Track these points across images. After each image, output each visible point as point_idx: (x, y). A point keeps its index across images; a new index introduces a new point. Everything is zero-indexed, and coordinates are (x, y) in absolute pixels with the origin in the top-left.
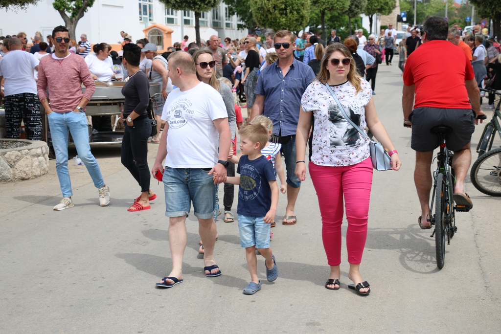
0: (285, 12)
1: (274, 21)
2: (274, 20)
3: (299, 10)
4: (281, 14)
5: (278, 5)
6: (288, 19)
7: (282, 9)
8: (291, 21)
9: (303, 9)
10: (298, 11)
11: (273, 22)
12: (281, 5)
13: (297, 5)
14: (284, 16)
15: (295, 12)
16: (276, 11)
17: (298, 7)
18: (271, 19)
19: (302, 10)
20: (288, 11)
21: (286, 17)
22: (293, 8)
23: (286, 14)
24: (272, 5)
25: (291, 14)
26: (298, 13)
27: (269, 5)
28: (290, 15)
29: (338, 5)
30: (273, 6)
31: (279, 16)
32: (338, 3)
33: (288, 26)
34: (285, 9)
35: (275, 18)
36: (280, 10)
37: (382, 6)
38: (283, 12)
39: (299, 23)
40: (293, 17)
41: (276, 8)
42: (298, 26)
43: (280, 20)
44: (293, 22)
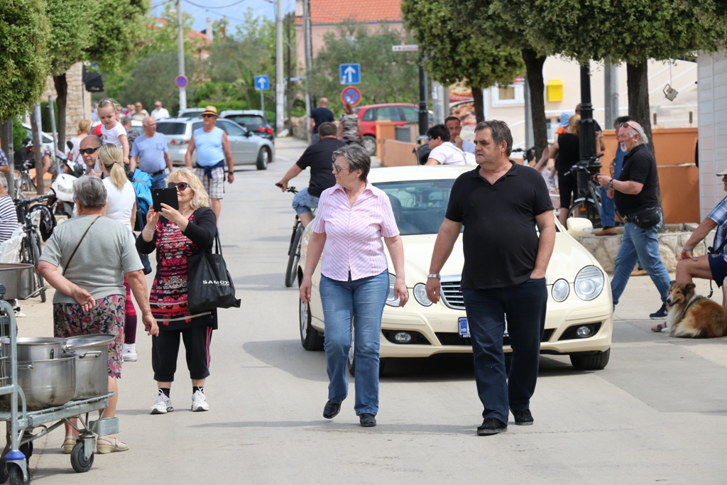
3: (23, 54)
9: (35, 51)
10: (20, 59)
13: (16, 38)
15: (11, 62)
17: (20, 44)
19: (32, 55)
26: (20, 65)
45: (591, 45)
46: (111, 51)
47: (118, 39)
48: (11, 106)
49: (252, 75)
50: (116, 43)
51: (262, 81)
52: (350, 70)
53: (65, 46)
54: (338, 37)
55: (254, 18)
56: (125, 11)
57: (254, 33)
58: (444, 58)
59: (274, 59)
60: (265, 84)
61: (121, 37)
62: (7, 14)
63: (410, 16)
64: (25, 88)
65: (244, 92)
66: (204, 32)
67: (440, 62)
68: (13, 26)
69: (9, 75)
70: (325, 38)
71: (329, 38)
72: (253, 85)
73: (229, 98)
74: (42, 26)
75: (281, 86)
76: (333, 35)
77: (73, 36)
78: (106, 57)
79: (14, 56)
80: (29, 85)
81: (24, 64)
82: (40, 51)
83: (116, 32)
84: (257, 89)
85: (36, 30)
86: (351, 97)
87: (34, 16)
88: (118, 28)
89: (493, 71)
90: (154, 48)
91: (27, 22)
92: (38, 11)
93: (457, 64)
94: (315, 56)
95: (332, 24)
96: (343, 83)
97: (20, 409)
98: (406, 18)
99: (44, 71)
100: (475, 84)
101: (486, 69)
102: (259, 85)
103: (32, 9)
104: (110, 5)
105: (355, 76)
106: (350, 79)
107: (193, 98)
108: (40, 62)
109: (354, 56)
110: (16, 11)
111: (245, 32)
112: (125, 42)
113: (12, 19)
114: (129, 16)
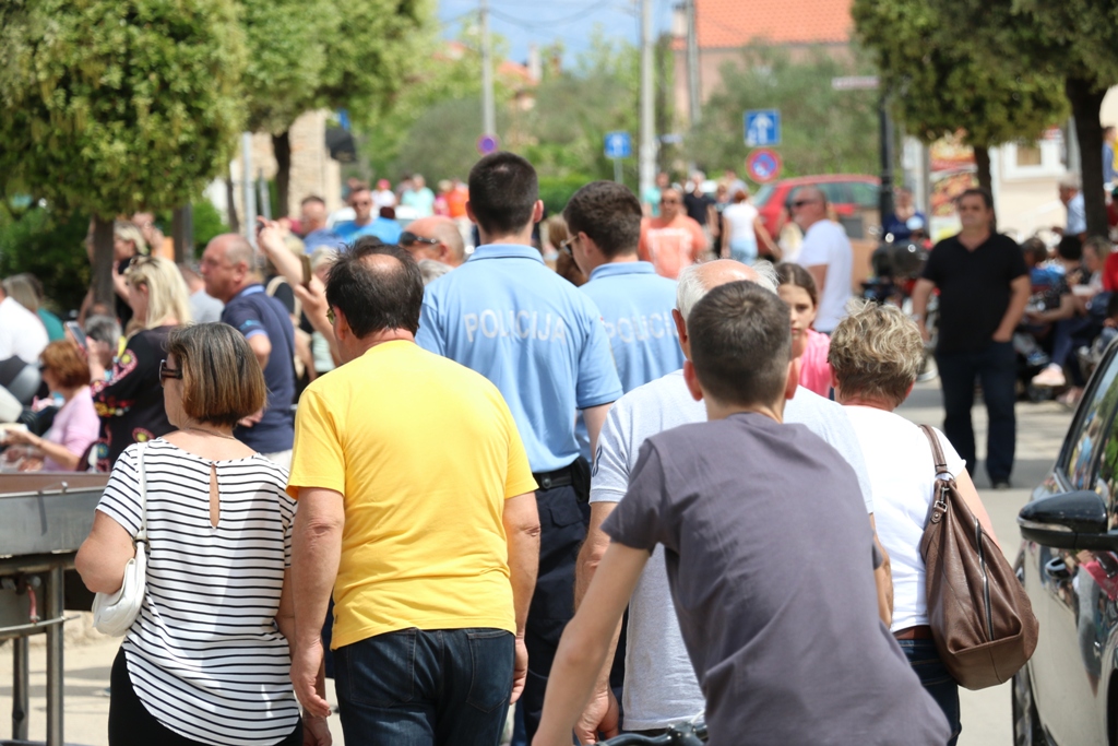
0: (121, 108)
1: (61, 155)
2: (62, 147)
3: (198, 94)
4: (103, 117)
5: (88, 70)
6: (139, 143)
7: (106, 91)
8: (155, 154)
9: (219, 89)
10: (193, 102)
11: (57, 162)
12: (101, 67)
13: (186, 67)
14: (117, 126)
15: (179, 109)
16: (76, 103)
17: (193, 78)
18: (46, 146)
19: (214, 95)
20: (142, 102)
21: (128, 134)
22: (165, 85)
23: (130, 119)
24: (49, 67)
25: (156, 117)
26: (194, 113)
27: (33, 68)
28: (148, 123)
30: (59, 73)
31: (89, 126)
33: (140, 182)
34: (126, 92)
35: (72, 142)
36: (93, 97)
38: (114, 106)
39: (197, 167)
40: (169, 133)
41: (74, 86)
42: (188, 182)
43: (96, 149)
44: (164, 158)
46: (364, 92)
47: (375, 72)
48: (179, 184)
49: (601, 130)
50: (372, 79)
51: (617, 141)
52: (762, 122)
53: (279, 82)
54: (741, 68)
55: (605, 40)
56: (386, 26)
58: (924, 97)
59: (638, 105)
60: (622, 147)
61: (380, 69)
62: (171, 25)
63: (866, 26)
64: (201, 154)
65: (588, 160)
66: (525, 65)
67: (918, 104)
68: (183, 47)
69: (176, 130)
71: (726, 71)
72: (602, 149)
74: (233, 46)
75: (649, 150)
76: (734, 66)
77: (292, 65)
78: (356, 102)
79: (183, 97)
80: (209, 147)
81: (200, 111)
82: (227, 88)
83: (371, 61)
84: (608, 155)
85: (221, 53)
86: (765, 165)
87: (217, 28)
88: (375, 55)
89: (1011, 118)
91: (206, 38)
92: (223, 19)
93: (947, 107)
94: (705, 98)
96: (750, 143)
98: (859, 30)
100: (979, 140)
101: (997, 115)
102: (613, 149)
103: (213, 17)
105: (771, 133)
106: (764, 137)
108: (227, 107)
109: (768, 97)
110: (187, 20)
112: (387, 78)
113: (180, 33)
114: (393, 35)
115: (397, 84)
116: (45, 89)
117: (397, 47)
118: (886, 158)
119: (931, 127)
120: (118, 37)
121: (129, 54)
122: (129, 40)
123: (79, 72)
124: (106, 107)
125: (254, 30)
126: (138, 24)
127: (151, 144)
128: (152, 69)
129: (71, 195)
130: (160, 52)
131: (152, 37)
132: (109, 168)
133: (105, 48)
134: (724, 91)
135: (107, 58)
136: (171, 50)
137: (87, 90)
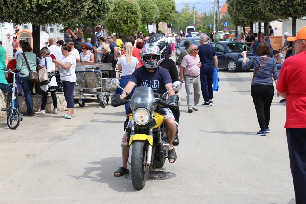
0: (126, 22)
1: (119, 28)
2: (119, 27)
3: (135, 21)
4: (124, 24)
5: (122, 18)
6: (128, 27)
7: (124, 20)
8: (130, 28)
9: (138, 20)
10: (135, 22)
11: (119, 29)
12: (124, 17)
13: (134, 17)
14: (126, 25)
15: (133, 22)
16: (121, 22)
17: (135, 19)
18: (117, 27)
19: (137, 21)
20: (129, 22)
21: (127, 25)
22: (131, 20)
23: (127, 24)
24: (118, 17)
25: (130, 23)
26: (135, 23)
27: (116, 18)
28: (129, 24)
29: (149, 17)
30: (119, 18)
31: (122, 25)
32: (149, 15)
33: (128, 31)
34: (127, 20)
35: (120, 26)
36: (123, 21)
37: (165, 17)
38: (125, 22)
39: (135, 29)
40: (132, 25)
41: (121, 20)
42: (134, 31)
43: (123, 27)
44: (131, 29)
45: (255, 18)
46: (167, 19)
47: (169, 17)
48: (133, 31)
49: (209, 24)
50: (168, 18)
51: (211, 25)
52: (226, 23)
54: (225, 15)
55: (211, 11)
56: (171, 11)
57: (211, 15)
58: (236, 21)
59: (213, 21)
60: (211, 26)
61: (170, 16)
62: (132, 12)
63: (229, 11)
64: (136, 28)
65: (207, 28)
66: (202, 15)
67: (235, 21)
68: (134, 15)
70: (222, 16)
71: (223, 16)
72: (209, 26)
73: (204, 29)
75: (215, 27)
76: (224, 15)
77: (152, 17)
78: (166, 21)
79: (134, 21)
80: (137, 27)
81: (136, 23)
82: (139, 20)
83: (168, 15)
84: (210, 27)
85: (138, 16)
86: (226, 29)
87: (138, 13)
88: (169, 15)
89: (247, 23)
90: (190, 18)
91: (136, 14)
92: (139, 12)
93: (239, 22)
94: (220, 20)
95: (224, 13)
96: (225, 26)
97: (103, 92)
98: (228, 12)
99: (140, 24)
100: (243, 26)
101: (245, 23)
102: (210, 26)
103: (137, 11)
104: (167, 10)
105: (227, 24)
106: (226, 25)
107: (196, 29)
109: (228, 20)
110: (134, 12)
111: (210, 15)
112: (170, 18)
113: (133, 13)
114: (171, 12)
115: (172, 18)
116: (117, 20)
117: (172, 14)
118: (236, 29)
119: (237, 24)
120: (126, 14)
121: (127, 16)
122: (127, 14)
123: (121, 18)
124: (124, 22)
125: (147, 12)
126: (128, 12)
127: (130, 27)
128: (130, 18)
129: (120, 33)
130: (131, 16)
131: (130, 14)
132: (125, 30)
133: (124, 15)
134: (223, 19)
135: (125, 16)
136: (132, 15)
137: (122, 20)
